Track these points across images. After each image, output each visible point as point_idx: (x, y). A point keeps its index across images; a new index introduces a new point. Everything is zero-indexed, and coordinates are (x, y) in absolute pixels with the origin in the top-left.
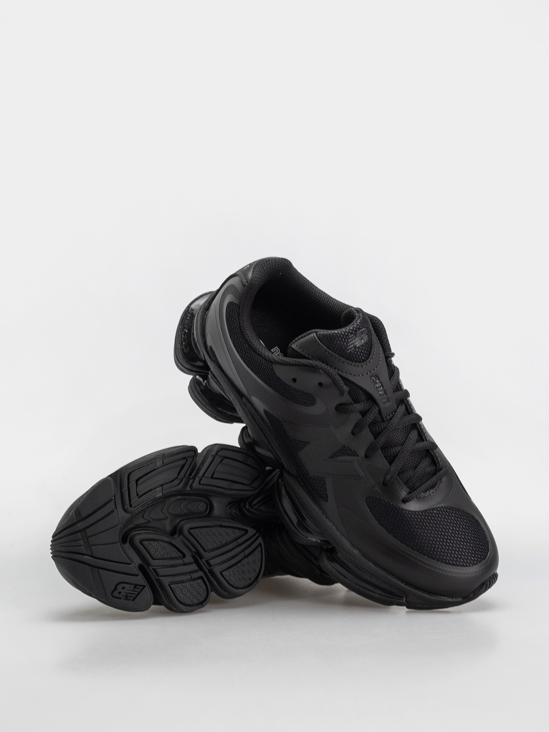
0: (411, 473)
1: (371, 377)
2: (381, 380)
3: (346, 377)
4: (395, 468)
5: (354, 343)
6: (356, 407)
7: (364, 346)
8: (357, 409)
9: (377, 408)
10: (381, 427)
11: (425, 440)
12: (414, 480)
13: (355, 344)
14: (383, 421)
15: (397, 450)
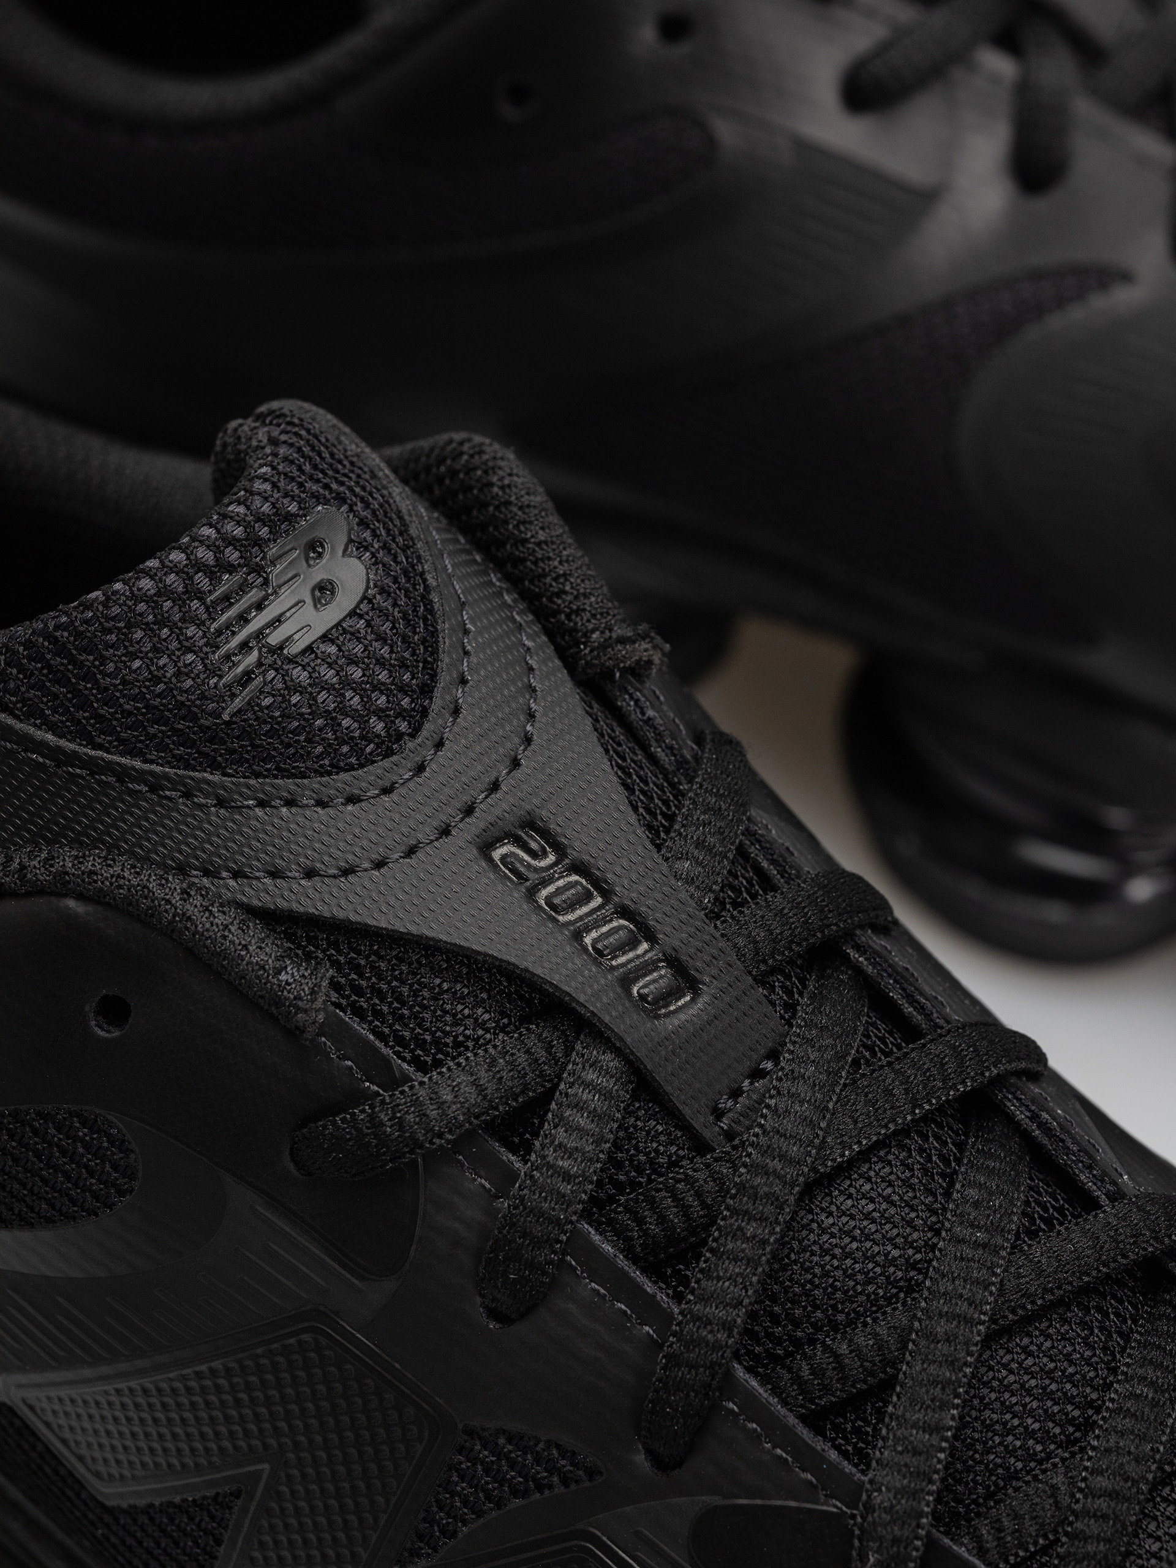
0: (1059, 1479)
1: (485, 848)
2: (580, 847)
3: (282, 904)
4: (898, 1482)
5: (259, 635)
6: (434, 1097)
7: (355, 635)
8: (441, 1105)
9: (608, 1060)
10: (698, 1195)
11: (1103, 1200)
12: (1093, 1527)
13: (274, 638)
14: (701, 1147)
15: (882, 1331)
